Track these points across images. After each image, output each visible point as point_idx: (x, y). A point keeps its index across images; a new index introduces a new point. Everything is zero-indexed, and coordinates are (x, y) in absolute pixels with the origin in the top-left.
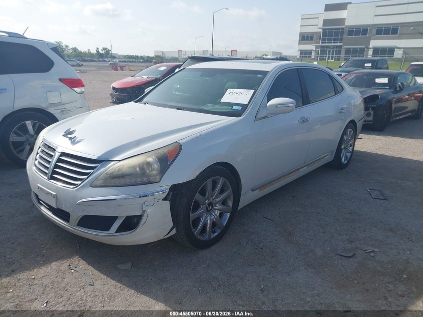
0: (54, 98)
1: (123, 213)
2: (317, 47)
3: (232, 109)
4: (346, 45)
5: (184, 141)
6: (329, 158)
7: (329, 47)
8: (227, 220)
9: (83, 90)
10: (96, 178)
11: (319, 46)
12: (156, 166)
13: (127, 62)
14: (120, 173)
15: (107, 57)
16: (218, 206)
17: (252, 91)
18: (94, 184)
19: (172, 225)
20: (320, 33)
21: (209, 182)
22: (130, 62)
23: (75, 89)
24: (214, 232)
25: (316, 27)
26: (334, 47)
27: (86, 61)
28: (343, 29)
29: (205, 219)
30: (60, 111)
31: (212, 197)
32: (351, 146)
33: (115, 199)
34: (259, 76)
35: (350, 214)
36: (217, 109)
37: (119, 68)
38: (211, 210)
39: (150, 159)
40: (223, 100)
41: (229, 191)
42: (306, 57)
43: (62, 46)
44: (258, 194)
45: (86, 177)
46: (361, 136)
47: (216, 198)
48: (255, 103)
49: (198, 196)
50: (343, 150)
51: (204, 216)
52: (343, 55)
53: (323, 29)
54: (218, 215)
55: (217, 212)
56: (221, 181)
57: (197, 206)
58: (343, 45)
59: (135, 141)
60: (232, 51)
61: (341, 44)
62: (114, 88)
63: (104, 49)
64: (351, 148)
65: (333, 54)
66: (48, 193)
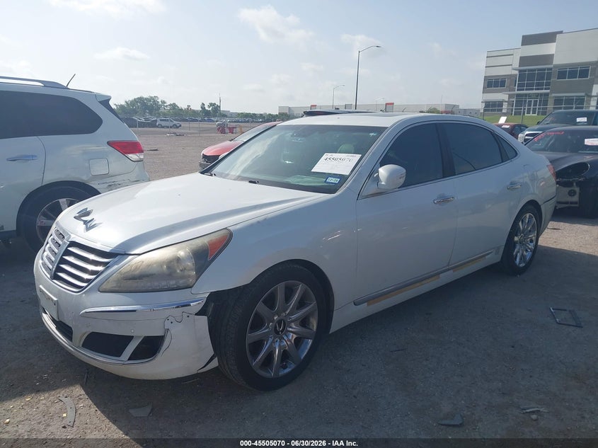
0: (99, 168)
1: (140, 331)
2: (510, 96)
3: (325, 182)
4: (554, 93)
5: (238, 227)
6: (494, 258)
7: (529, 95)
8: (307, 351)
9: (142, 157)
10: (107, 279)
11: (514, 94)
12: (190, 264)
13: (241, 122)
14: (137, 272)
15: (215, 116)
16: (294, 327)
17: (358, 156)
18: (104, 287)
19: (212, 353)
20: (516, 75)
21: (280, 288)
22: (245, 122)
23: (130, 156)
24: (285, 367)
25: (510, 67)
26: (537, 95)
27: (187, 121)
28: (551, 69)
29: (271, 344)
30: (106, 185)
31: (285, 311)
32: (531, 241)
33: (134, 311)
34: (372, 134)
35: (513, 347)
36: (305, 182)
37: (227, 131)
38: (282, 331)
39: (182, 253)
40: (315, 169)
41: (312, 306)
42: (494, 110)
43: (158, 102)
44: (365, 310)
45: (94, 276)
46: (552, 224)
47: (291, 313)
48: (360, 173)
49: (261, 307)
50: (518, 247)
51: (270, 340)
52: (550, 106)
53: (520, 71)
54: (293, 341)
55: (292, 337)
56: (300, 289)
57: (259, 323)
58: (552, 92)
59: (169, 226)
60: (386, 104)
61: (548, 91)
62: (205, 156)
63: (211, 105)
64: (532, 244)
65: (535, 105)
66: (49, 298)
